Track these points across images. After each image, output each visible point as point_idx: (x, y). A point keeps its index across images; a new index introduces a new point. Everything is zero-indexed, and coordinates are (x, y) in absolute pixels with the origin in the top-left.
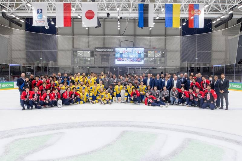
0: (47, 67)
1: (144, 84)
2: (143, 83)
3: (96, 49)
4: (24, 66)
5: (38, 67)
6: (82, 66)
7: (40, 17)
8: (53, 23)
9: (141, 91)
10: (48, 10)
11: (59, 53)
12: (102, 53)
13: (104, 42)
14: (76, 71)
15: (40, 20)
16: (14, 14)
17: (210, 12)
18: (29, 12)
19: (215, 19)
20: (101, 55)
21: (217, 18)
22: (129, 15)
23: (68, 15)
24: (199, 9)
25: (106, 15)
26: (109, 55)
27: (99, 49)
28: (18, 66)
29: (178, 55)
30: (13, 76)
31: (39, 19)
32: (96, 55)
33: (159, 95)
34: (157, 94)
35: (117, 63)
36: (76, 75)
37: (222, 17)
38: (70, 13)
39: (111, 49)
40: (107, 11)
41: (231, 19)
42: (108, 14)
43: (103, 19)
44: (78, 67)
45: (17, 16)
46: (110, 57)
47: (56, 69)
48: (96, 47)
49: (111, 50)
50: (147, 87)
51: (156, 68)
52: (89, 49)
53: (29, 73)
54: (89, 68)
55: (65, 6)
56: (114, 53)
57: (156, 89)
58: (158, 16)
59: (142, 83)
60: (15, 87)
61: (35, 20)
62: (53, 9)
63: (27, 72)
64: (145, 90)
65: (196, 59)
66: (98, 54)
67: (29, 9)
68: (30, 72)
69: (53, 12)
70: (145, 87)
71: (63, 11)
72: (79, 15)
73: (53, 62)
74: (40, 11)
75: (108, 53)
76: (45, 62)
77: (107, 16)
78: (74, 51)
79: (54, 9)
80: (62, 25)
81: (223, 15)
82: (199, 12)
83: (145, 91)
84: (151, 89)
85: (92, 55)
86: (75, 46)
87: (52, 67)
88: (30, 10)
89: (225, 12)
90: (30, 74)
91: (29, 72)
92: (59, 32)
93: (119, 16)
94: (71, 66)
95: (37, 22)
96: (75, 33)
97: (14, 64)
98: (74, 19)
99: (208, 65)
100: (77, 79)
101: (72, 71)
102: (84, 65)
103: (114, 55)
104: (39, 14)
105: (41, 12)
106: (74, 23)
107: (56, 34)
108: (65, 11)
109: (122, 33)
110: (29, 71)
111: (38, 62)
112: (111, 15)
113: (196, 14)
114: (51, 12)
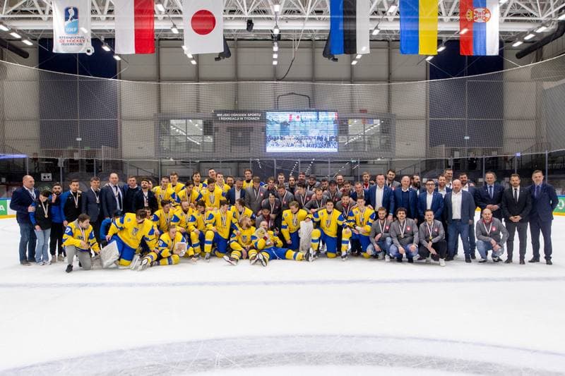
0: (92, 161)
1: (366, 205)
2: (364, 202)
3: (218, 115)
4: (35, 160)
5: (72, 161)
6: (183, 159)
7: (71, 30)
8: (106, 49)
9: (358, 222)
10: (94, 12)
11: (123, 125)
12: (232, 125)
13: (236, 98)
14: (168, 170)
15: (74, 36)
16: (5, 23)
17: (509, 18)
18: (45, 17)
19: (520, 35)
20: (229, 129)
21: (525, 34)
22: (302, 25)
23: (145, 26)
24: (487, 7)
25: (243, 26)
26: (251, 129)
27: (225, 115)
28: (19, 159)
29: (421, 130)
30: (8, 183)
31: (68, 33)
32: (217, 129)
33: (413, 235)
34: (409, 229)
35: (271, 148)
36: (167, 180)
37: (540, 31)
38: (152, 19)
39: (255, 115)
40: (247, 15)
41: (562, 35)
42: (250, 23)
43: (233, 40)
44: (172, 160)
45: (13, 30)
46: (253, 135)
47: (118, 166)
48: (219, 109)
49: (255, 117)
50: (376, 213)
51: (366, 162)
52: (198, 115)
53: (47, 177)
54: (200, 162)
55: (139, 4)
56: (262, 124)
57: (405, 215)
58: (376, 28)
59: (361, 202)
60: (8, 213)
61: (60, 37)
62: (106, 10)
63: (43, 175)
64: (371, 221)
65: (467, 138)
66: (222, 127)
67: (44, 12)
68: (50, 175)
69: (107, 18)
70: (369, 211)
71: (132, 16)
72: (175, 26)
73: (110, 149)
74: (72, 13)
75: (249, 125)
76: (87, 148)
77: (245, 28)
78: (162, 121)
79: (110, 12)
80: (132, 50)
81: (543, 25)
82: (487, 15)
83: (370, 224)
84: (387, 216)
85: (208, 129)
86: (164, 107)
87: (107, 162)
88: (47, 12)
89: (548, 17)
90: (51, 178)
91: (47, 175)
92: (124, 70)
93: (276, 27)
94: (155, 159)
95: (66, 42)
96: (164, 74)
97: (10, 153)
98: (160, 40)
99: (494, 154)
100: (171, 190)
101: (156, 171)
102: (187, 155)
103: (264, 129)
104: (69, 21)
105: (76, 17)
106: (162, 50)
107: (116, 78)
108: (140, 16)
109: (281, 75)
110: (49, 172)
111: (70, 148)
112: (258, 26)
113: (479, 20)
114: (104, 17)
